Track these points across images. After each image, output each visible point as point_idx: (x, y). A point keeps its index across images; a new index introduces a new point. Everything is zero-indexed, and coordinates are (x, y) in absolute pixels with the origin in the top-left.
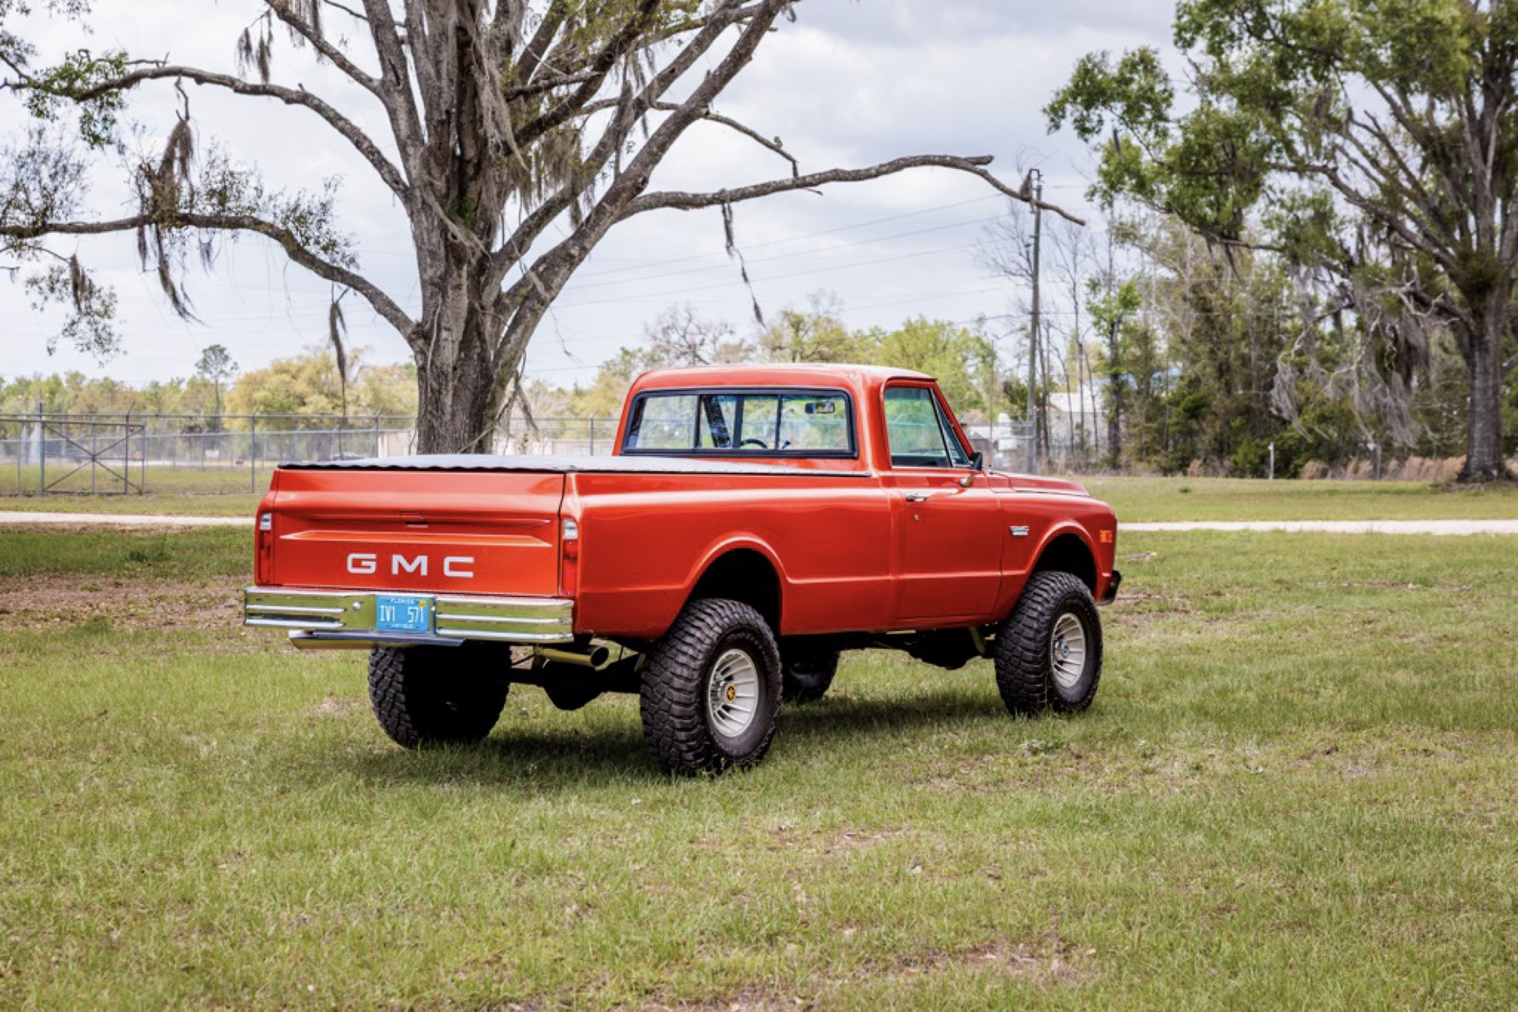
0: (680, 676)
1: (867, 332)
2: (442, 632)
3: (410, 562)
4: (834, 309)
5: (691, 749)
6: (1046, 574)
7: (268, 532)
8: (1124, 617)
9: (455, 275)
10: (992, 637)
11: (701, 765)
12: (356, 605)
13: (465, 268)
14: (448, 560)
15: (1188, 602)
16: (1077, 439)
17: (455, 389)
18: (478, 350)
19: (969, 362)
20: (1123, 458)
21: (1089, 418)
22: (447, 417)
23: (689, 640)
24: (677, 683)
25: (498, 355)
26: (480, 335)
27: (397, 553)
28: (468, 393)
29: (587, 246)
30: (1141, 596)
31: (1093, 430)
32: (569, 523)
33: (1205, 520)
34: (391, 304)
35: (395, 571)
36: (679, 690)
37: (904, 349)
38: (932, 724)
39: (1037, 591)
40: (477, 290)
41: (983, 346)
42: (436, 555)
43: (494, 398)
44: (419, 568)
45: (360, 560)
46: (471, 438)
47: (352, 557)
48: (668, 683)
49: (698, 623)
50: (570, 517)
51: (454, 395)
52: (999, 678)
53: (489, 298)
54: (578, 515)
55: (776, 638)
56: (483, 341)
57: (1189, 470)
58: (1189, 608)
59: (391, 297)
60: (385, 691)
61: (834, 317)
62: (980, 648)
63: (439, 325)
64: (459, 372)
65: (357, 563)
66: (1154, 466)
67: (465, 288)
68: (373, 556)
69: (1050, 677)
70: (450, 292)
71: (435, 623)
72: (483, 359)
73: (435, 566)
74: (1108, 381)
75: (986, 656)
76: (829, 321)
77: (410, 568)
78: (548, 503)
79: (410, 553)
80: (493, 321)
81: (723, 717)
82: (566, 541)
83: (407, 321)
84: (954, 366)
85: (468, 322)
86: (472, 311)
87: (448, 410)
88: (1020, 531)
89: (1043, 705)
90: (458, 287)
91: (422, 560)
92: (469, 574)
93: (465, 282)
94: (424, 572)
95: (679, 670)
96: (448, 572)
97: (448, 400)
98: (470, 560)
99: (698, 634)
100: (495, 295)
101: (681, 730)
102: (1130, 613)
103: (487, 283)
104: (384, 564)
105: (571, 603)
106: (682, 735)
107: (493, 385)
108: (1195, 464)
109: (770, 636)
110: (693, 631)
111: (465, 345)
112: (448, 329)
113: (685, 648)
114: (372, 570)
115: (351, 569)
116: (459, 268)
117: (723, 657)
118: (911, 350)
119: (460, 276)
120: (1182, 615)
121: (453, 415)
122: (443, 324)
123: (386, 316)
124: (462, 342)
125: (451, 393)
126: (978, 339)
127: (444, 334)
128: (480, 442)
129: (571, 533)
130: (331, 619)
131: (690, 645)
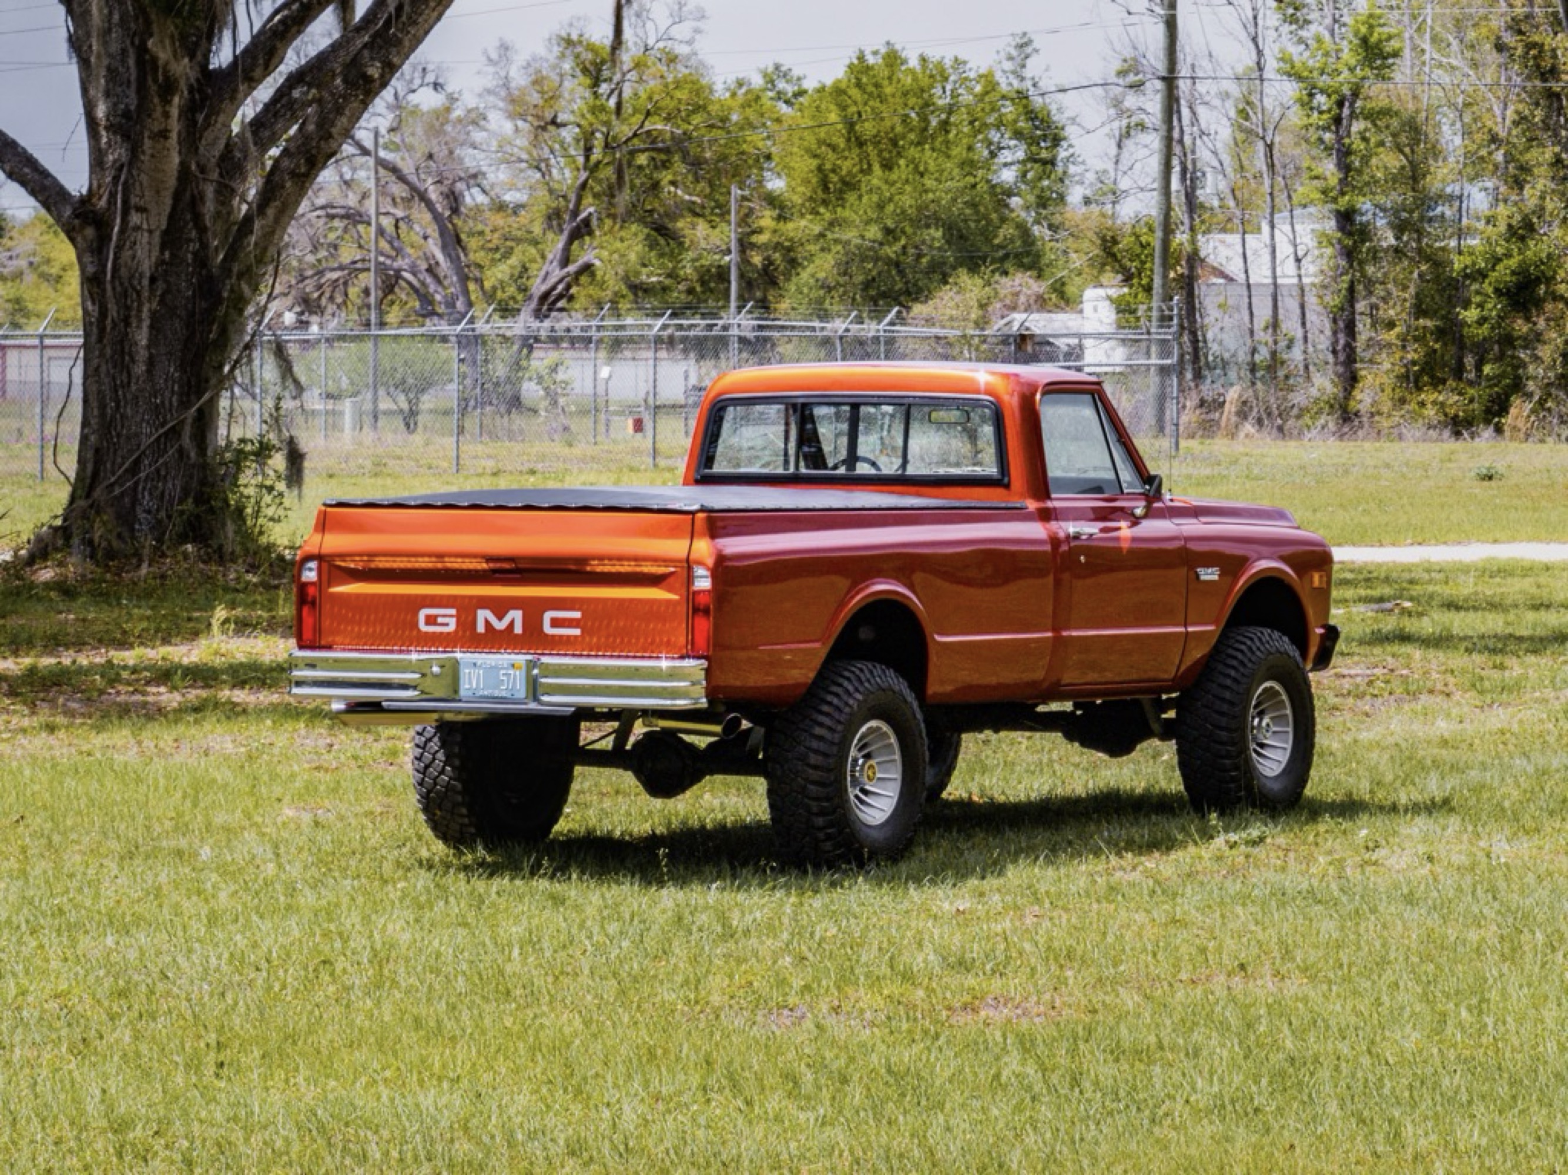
0: (816, 752)
1: (757, 81)
2: (545, 698)
3: (500, 618)
4: (681, 32)
5: (829, 837)
6: (1243, 629)
7: (313, 584)
8: (1350, 700)
9: (158, 113)
10: (1171, 714)
11: (840, 857)
12: (436, 669)
13: (176, 100)
14: (548, 616)
15: (1451, 680)
16: (1263, 355)
17: (153, 315)
18: (194, 246)
19: (1006, 156)
20: (1363, 398)
21: (1289, 305)
22: (140, 369)
23: (825, 708)
24: (814, 759)
25: (232, 254)
26: (197, 218)
27: (483, 607)
28: (177, 324)
29: (395, 60)
30: (1379, 671)
31: (1299, 334)
32: (700, 571)
33: (1512, 540)
34: (31, 162)
35: (481, 628)
36: (816, 767)
37: (851, 125)
38: (1099, 822)
39: (1230, 651)
40: (191, 138)
41: (1031, 115)
42: (533, 610)
43: (224, 332)
44: (512, 624)
45: (436, 617)
46: (185, 405)
47: (423, 613)
48: (803, 759)
49: (835, 689)
50: (700, 563)
51: (151, 327)
52: (1183, 765)
53: (212, 151)
54: (710, 562)
55: (921, 706)
56: (202, 230)
57: (1508, 421)
58: (1451, 688)
59: (31, 150)
60: (435, 779)
61: (682, 50)
62: (1156, 727)
63: (125, 202)
64: (161, 286)
65: (431, 620)
66: (1430, 412)
67: (174, 135)
68: (453, 612)
69: (1248, 760)
70: (147, 143)
71: (534, 688)
72: (202, 260)
73: (533, 624)
74: (1330, 225)
75: (1164, 737)
76: (672, 59)
77: (500, 625)
78: (676, 547)
79: (500, 607)
80: (218, 192)
81: (862, 802)
82: (696, 593)
83: (62, 193)
84: (969, 165)
85: (177, 196)
86: (184, 173)
87: (142, 354)
88: (1209, 575)
89: (1239, 800)
90: (164, 134)
91: (516, 616)
92: (577, 632)
93: (175, 126)
94: (518, 629)
95: (815, 744)
96: (548, 629)
97: (142, 337)
98: (577, 615)
99: (835, 701)
100: (221, 144)
101: (817, 815)
102: (1361, 696)
103: (207, 125)
104: (466, 622)
105: (704, 663)
106: (820, 821)
107: (222, 309)
108: (1519, 410)
109: (915, 705)
110: (829, 698)
111: (171, 238)
112: (141, 210)
113: (822, 719)
114: (452, 627)
115: (423, 627)
116: (166, 101)
117: (864, 729)
118: (867, 128)
119: (167, 115)
120: (1439, 699)
121: (151, 362)
122: (134, 200)
123: (23, 183)
124: (165, 233)
125: (146, 323)
126: (1022, 96)
127: (135, 218)
128: (200, 411)
129: (703, 582)
130: (404, 686)
131: (827, 714)
